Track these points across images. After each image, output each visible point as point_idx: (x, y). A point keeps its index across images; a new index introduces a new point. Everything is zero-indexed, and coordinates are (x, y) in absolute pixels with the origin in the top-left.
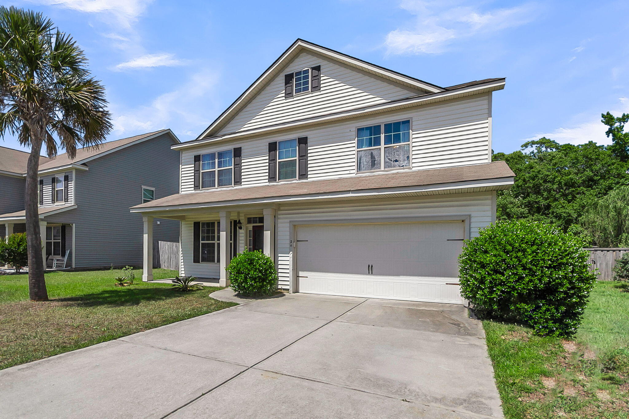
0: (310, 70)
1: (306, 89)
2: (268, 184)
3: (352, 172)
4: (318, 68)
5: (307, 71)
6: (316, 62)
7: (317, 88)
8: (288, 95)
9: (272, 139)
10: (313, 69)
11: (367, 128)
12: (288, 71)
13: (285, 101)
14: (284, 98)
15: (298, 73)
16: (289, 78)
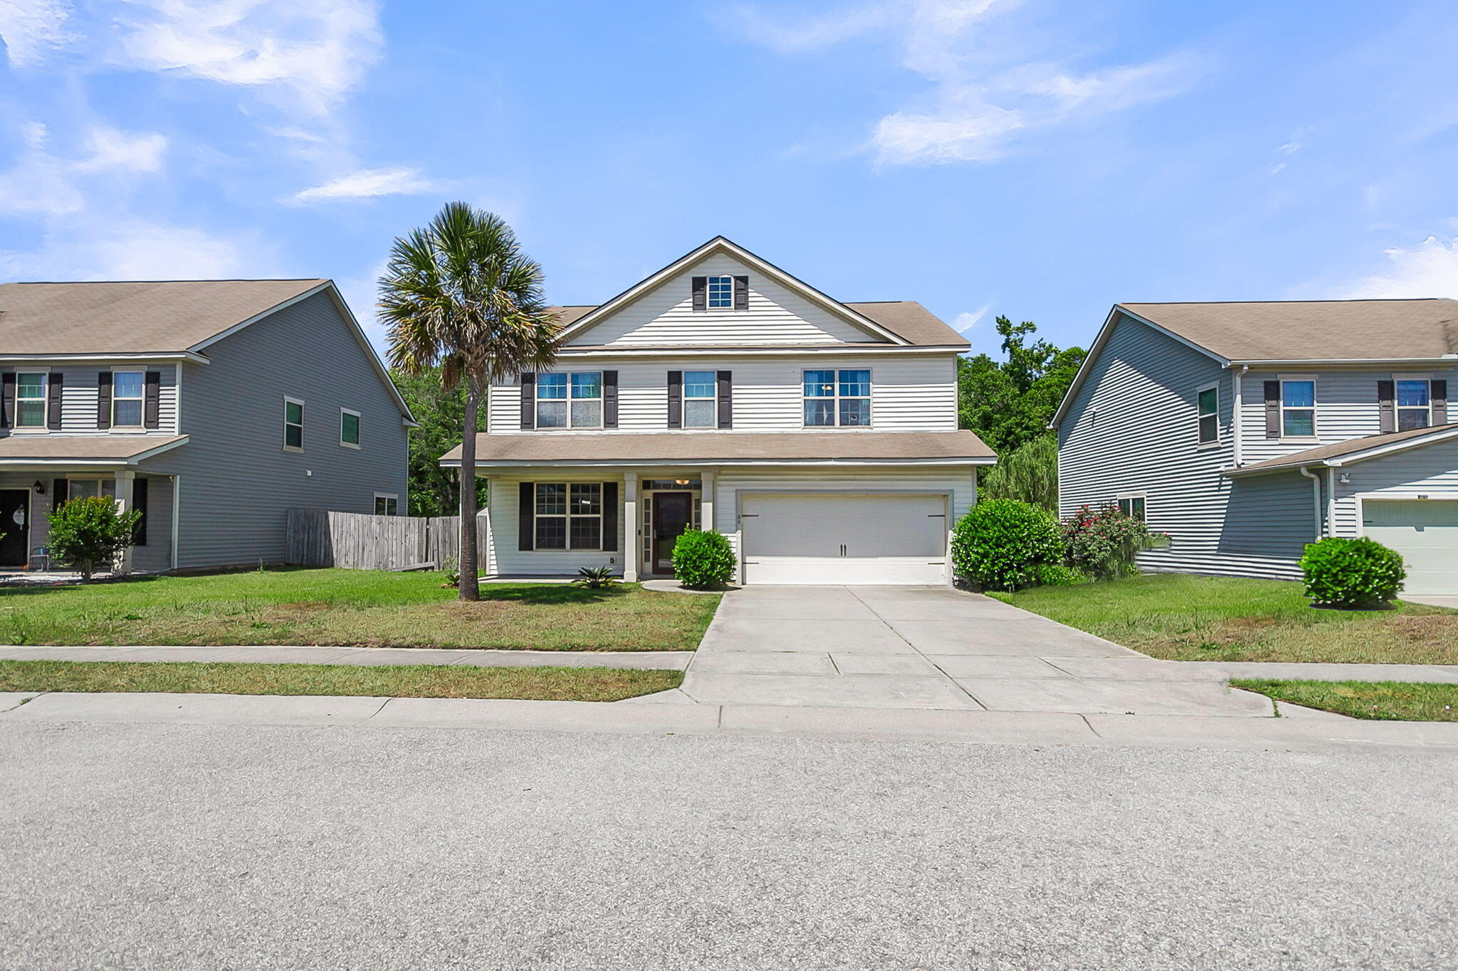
0: (733, 280)
1: (728, 304)
2: (666, 431)
3: (796, 425)
4: (744, 280)
5: (728, 280)
6: (742, 271)
7: (742, 305)
8: (699, 306)
9: (675, 367)
10: (736, 278)
11: (816, 372)
12: (698, 272)
13: (692, 314)
14: (691, 309)
15: (712, 280)
16: (698, 284)
